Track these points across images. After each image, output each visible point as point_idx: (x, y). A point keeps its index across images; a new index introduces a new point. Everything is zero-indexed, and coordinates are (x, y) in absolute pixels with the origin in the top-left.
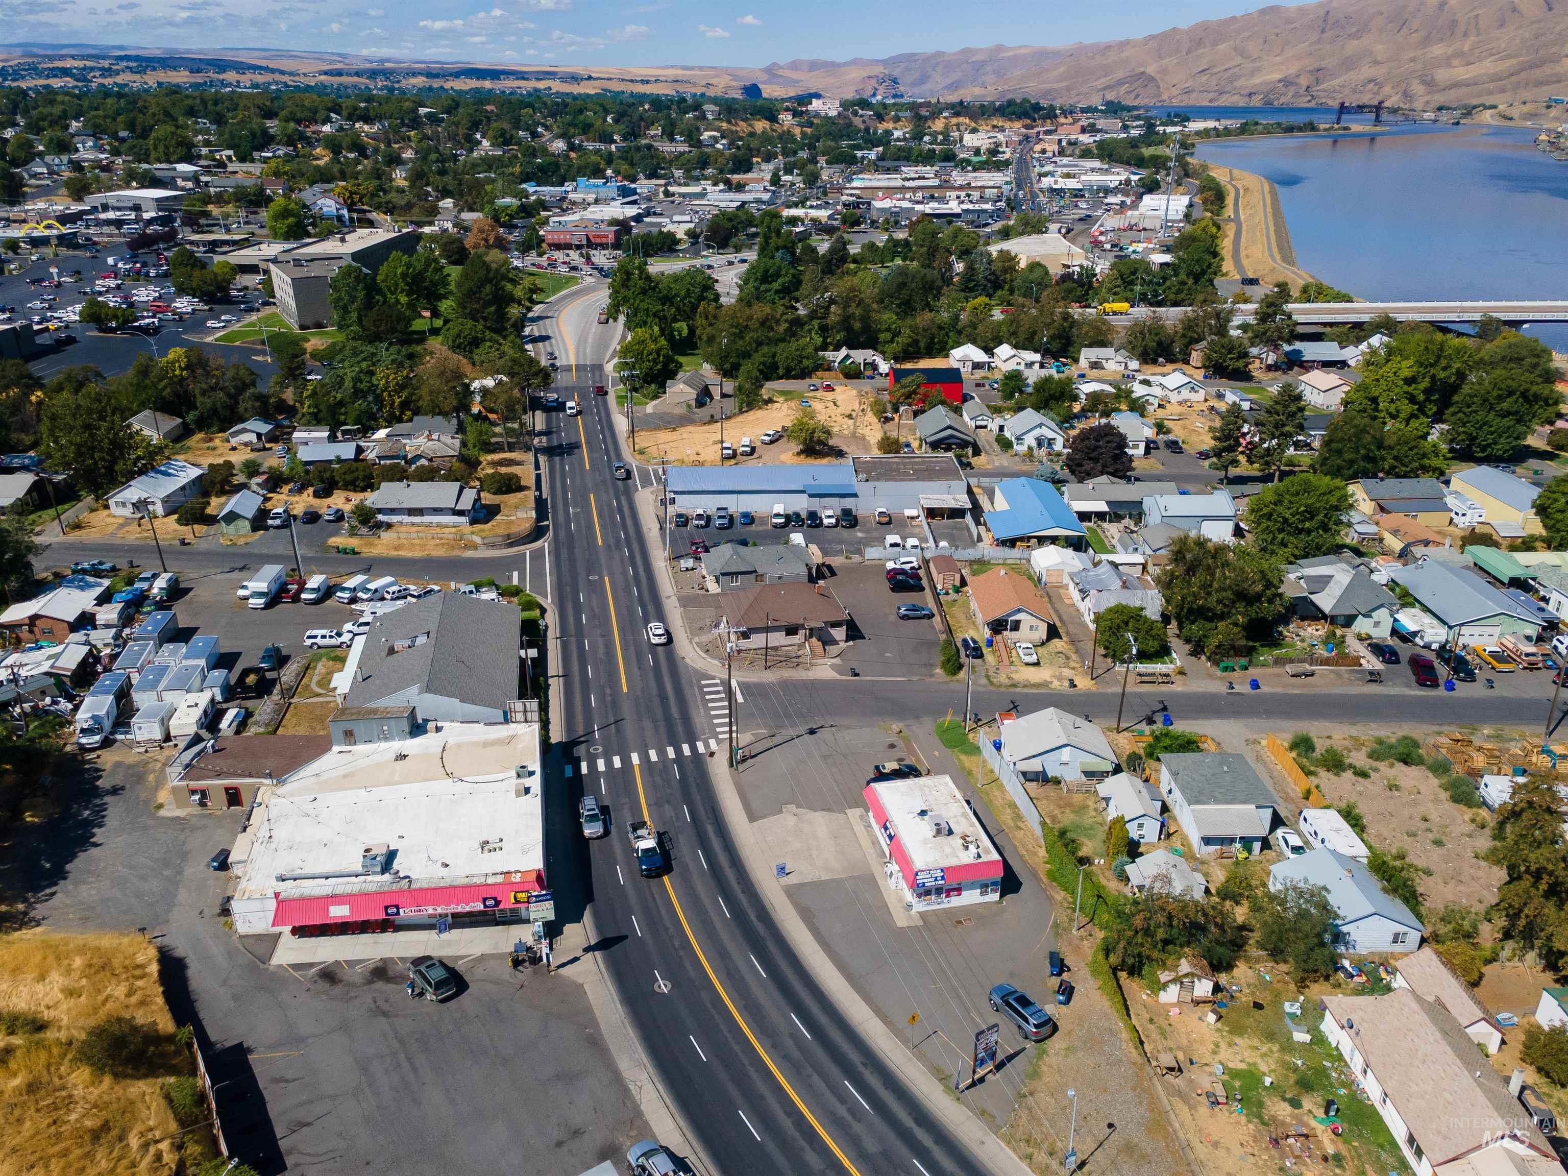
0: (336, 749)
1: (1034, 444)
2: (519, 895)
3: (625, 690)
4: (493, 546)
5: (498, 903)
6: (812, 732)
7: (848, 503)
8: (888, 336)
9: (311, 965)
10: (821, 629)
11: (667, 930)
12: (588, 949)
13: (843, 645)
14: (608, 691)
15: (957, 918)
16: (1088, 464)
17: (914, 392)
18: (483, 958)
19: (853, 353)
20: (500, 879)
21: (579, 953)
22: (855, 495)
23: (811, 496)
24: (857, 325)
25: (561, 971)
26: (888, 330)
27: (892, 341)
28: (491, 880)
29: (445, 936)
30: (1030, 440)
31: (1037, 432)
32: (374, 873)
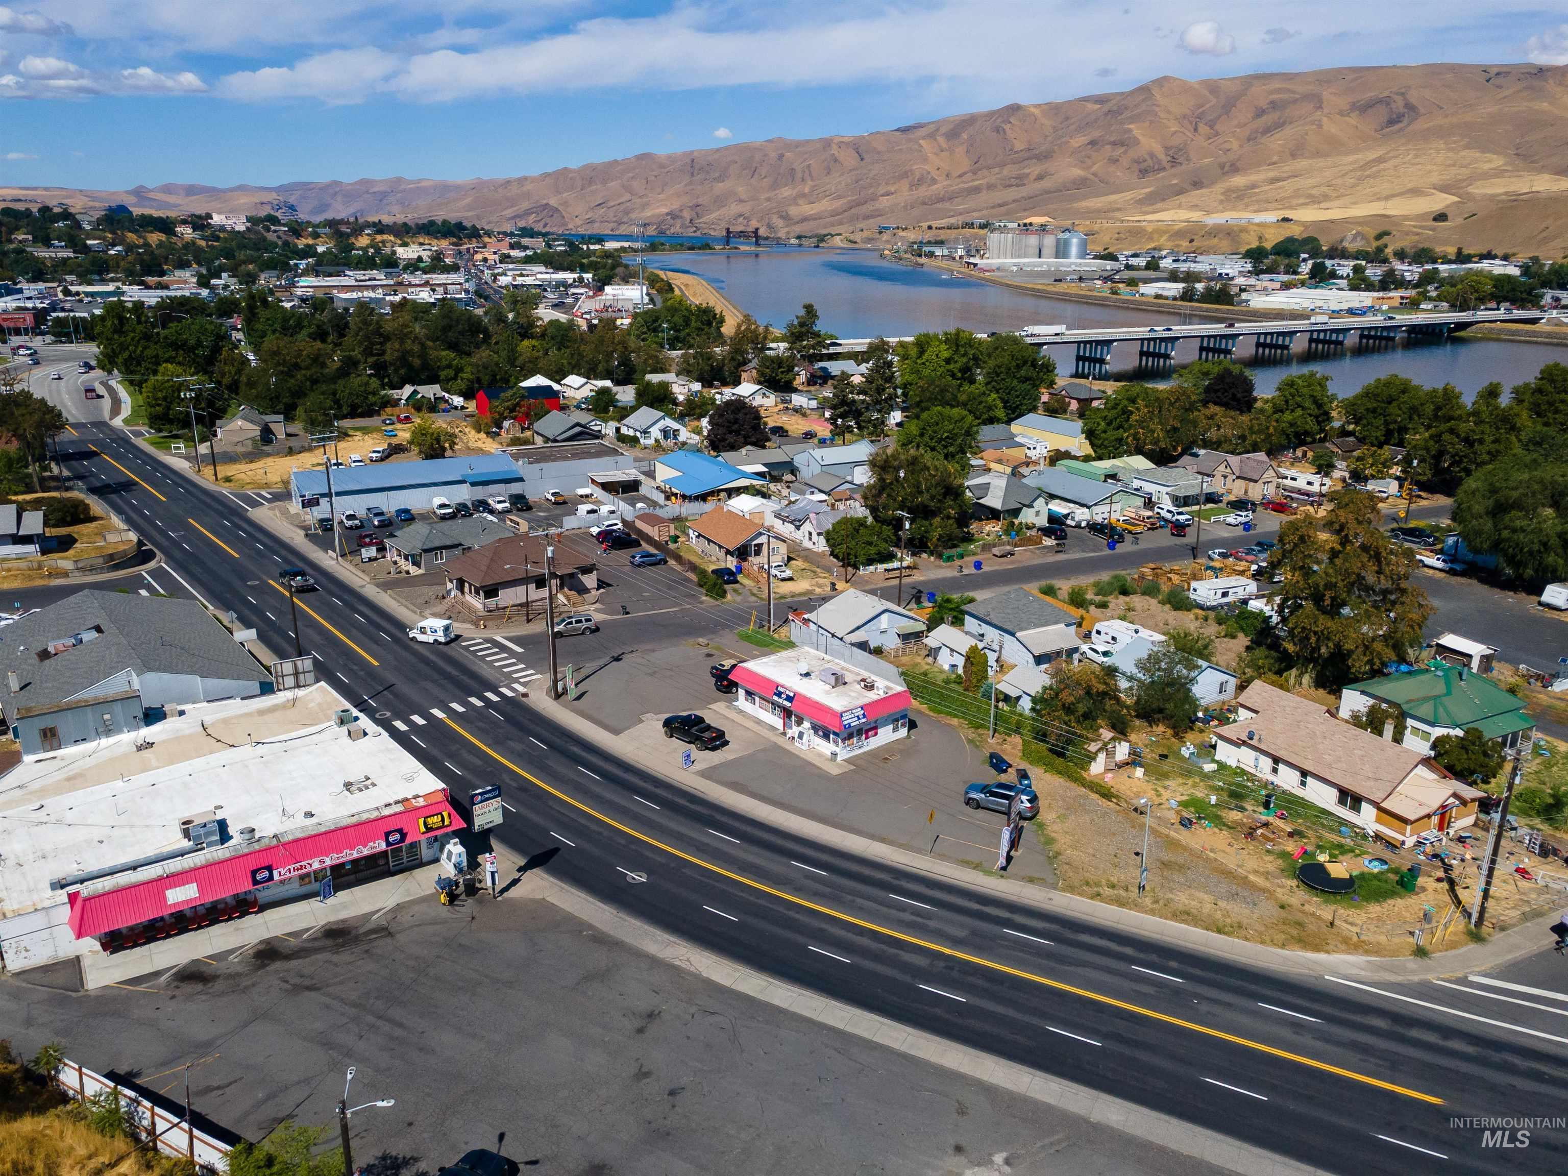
0: (28, 759)
1: (660, 436)
2: (430, 821)
3: (376, 664)
4: (92, 569)
5: (404, 836)
6: (617, 659)
7: (515, 488)
8: (451, 373)
9: (157, 974)
10: (572, 575)
11: (600, 833)
12: (522, 869)
13: (594, 592)
14: (355, 667)
15: (883, 755)
16: (731, 438)
17: (518, 404)
18: (399, 907)
19: (419, 388)
20: (399, 808)
21: (517, 875)
22: (521, 480)
23: (473, 484)
24: (417, 362)
25: (505, 894)
26: (449, 366)
27: (455, 378)
28: (387, 812)
29: (331, 901)
30: (655, 432)
31: (661, 424)
32: (210, 844)
